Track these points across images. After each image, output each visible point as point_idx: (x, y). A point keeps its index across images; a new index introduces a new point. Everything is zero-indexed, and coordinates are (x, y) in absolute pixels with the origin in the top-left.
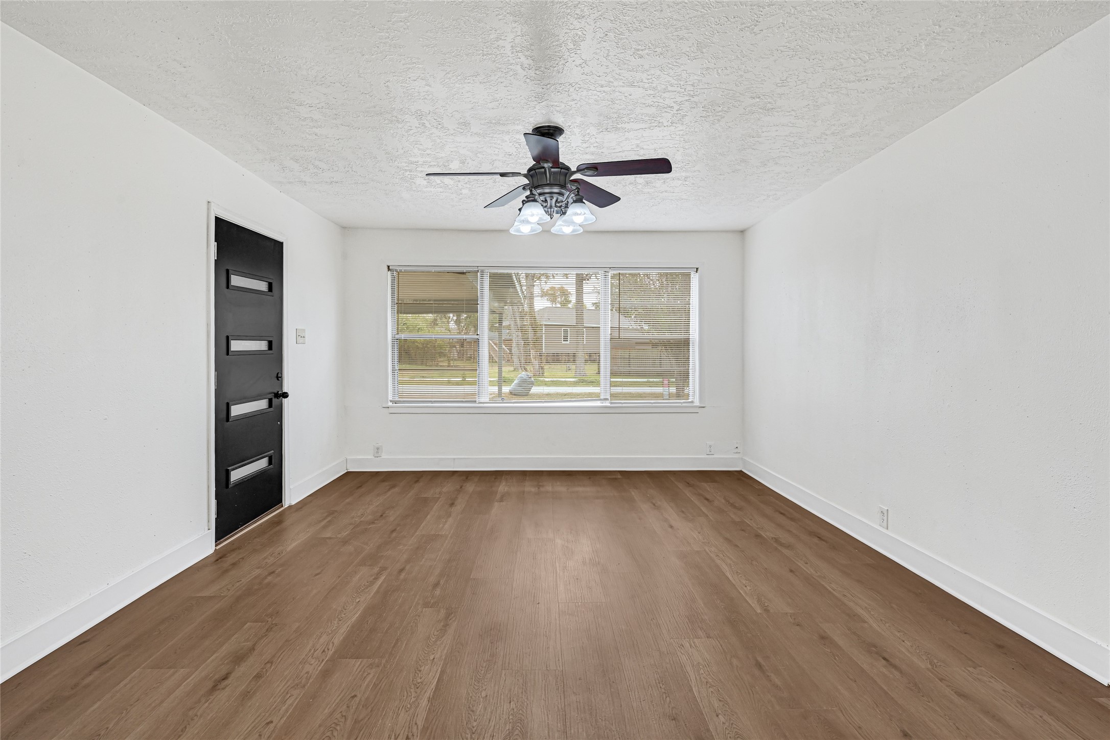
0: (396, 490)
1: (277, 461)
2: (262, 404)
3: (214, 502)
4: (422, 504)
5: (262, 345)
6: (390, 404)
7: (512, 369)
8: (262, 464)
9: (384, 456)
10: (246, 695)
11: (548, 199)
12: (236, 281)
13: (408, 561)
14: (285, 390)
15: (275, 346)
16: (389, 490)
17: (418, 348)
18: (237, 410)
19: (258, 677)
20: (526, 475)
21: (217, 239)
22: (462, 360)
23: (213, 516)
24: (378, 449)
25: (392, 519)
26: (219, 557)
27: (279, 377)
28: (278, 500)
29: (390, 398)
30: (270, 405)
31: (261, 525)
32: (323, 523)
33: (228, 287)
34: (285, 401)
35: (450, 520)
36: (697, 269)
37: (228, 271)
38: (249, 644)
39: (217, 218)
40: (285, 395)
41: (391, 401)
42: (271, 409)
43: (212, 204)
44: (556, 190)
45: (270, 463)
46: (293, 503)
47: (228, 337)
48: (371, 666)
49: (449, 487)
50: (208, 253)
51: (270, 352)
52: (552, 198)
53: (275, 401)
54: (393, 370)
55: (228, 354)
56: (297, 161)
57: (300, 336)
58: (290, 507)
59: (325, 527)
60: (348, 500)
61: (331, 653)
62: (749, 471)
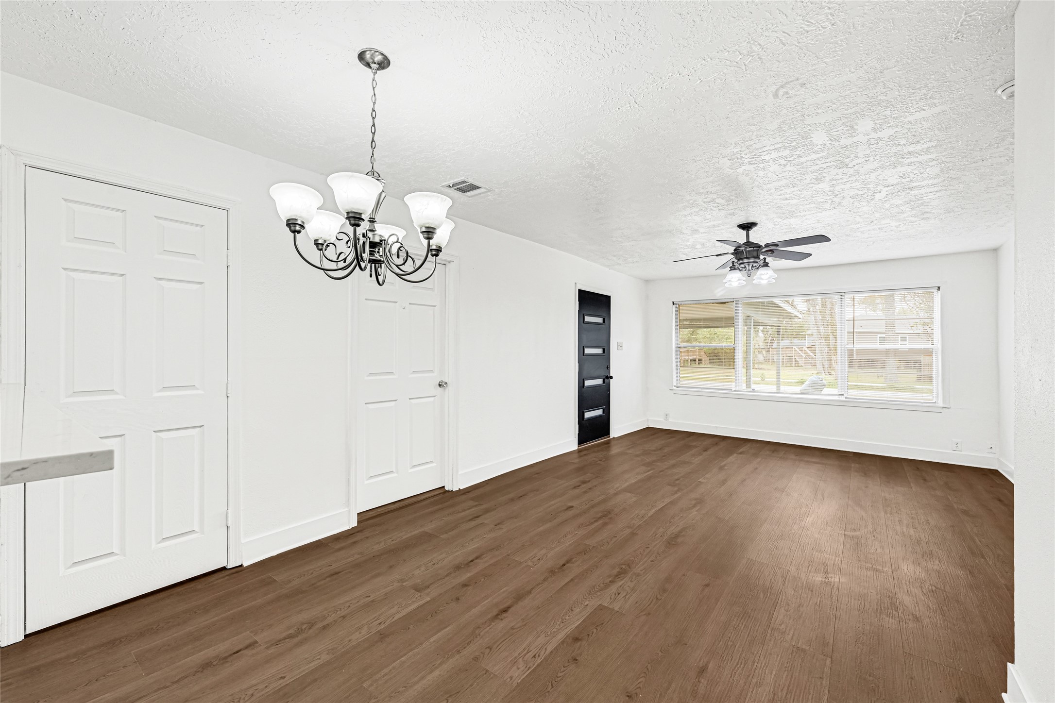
0: (674, 439)
1: (607, 411)
2: (599, 382)
3: (577, 426)
4: (688, 447)
5: (599, 351)
6: (674, 388)
7: (816, 372)
8: (599, 412)
9: (670, 420)
10: (585, 492)
11: (747, 266)
12: (588, 319)
13: (667, 469)
14: (611, 375)
15: (606, 352)
16: (670, 438)
17: (726, 353)
18: (588, 383)
19: (590, 489)
20: (769, 444)
21: (579, 300)
22: (768, 364)
23: (577, 432)
24: (666, 415)
25: (666, 451)
26: (579, 451)
27: (608, 368)
28: (607, 433)
29: (674, 384)
30: (604, 382)
31: (599, 443)
32: (628, 447)
33: (584, 323)
34: (611, 380)
35: (701, 457)
36: (939, 287)
37: (584, 314)
38: (588, 479)
39: (579, 290)
40: (611, 378)
41: (674, 386)
42: (604, 384)
43: (577, 284)
44: (752, 260)
45: (603, 412)
46: (616, 437)
47: (583, 347)
48: (635, 497)
49: (708, 442)
50: (575, 308)
51: (604, 354)
52: (749, 266)
53: (606, 380)
54: (677, 367)
55: (584, 355)
56: (615, 256)
57: (620, 346)
58: (614, 438)
59: (629, 449)
60: (645, 439)
61: (619, 489)
62: (1003, 471)
